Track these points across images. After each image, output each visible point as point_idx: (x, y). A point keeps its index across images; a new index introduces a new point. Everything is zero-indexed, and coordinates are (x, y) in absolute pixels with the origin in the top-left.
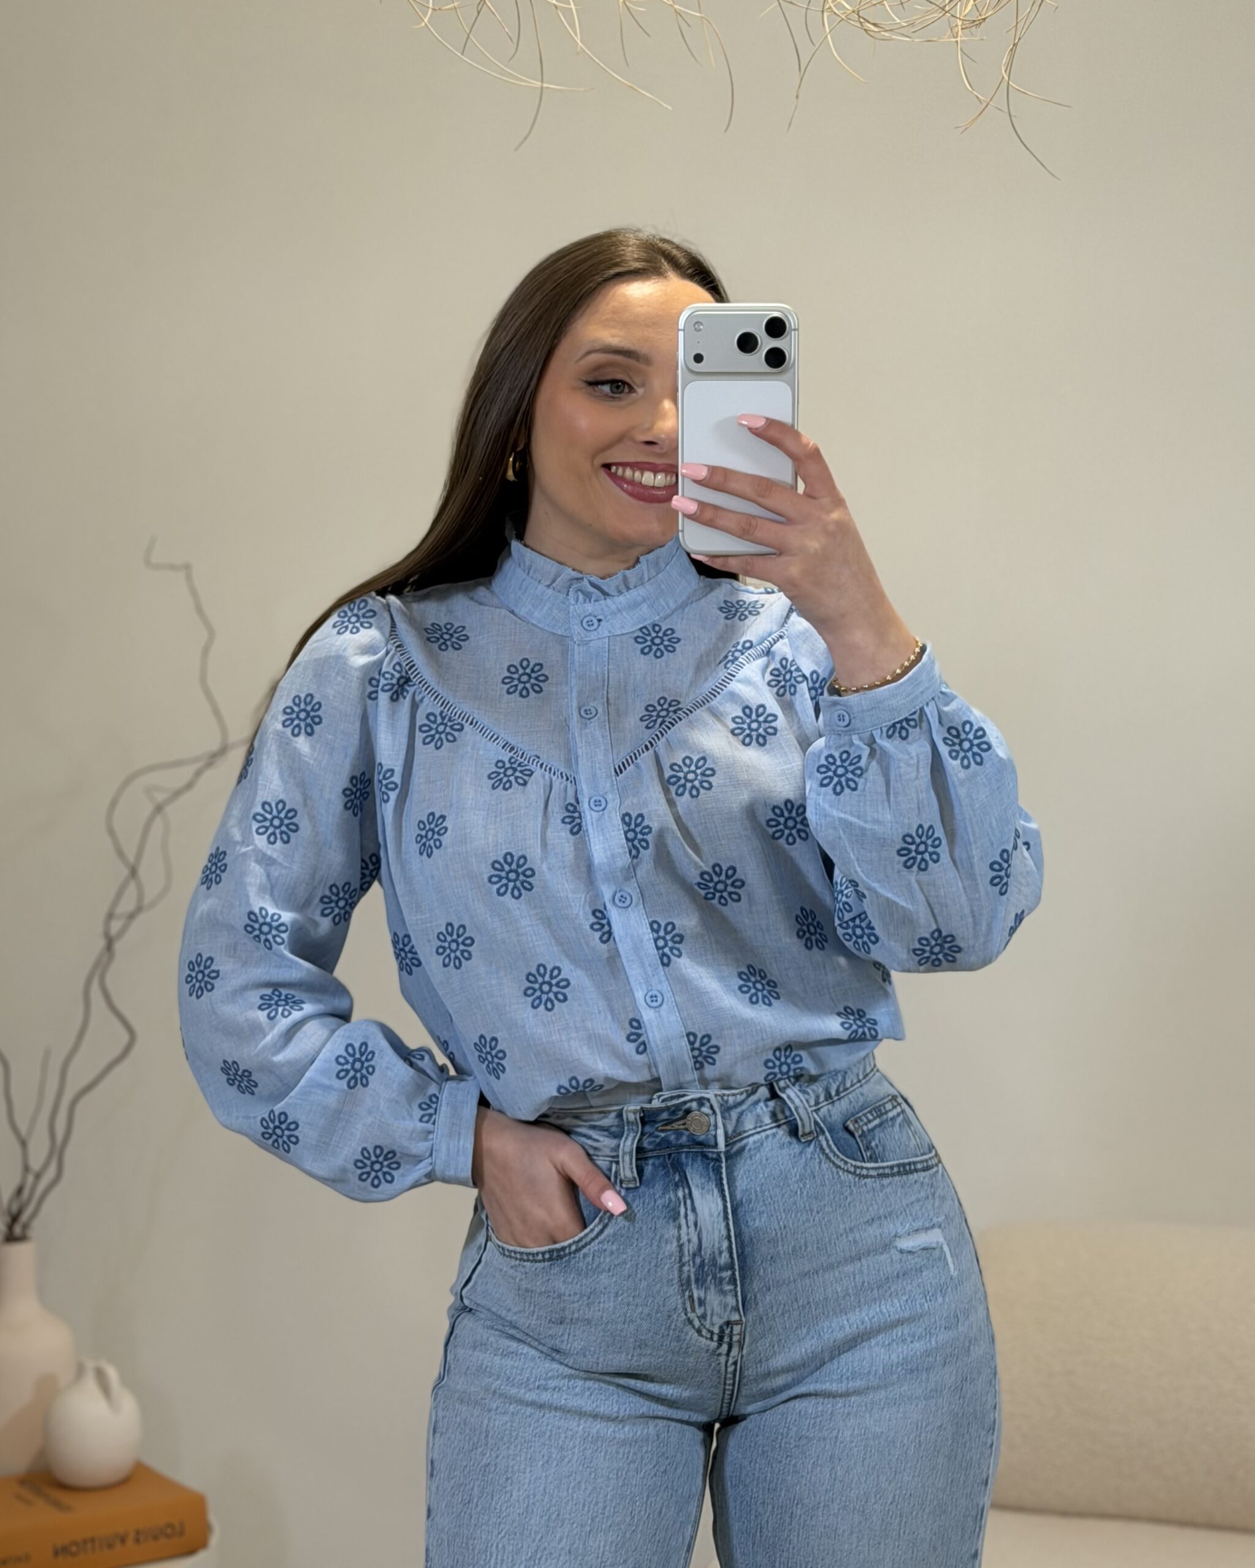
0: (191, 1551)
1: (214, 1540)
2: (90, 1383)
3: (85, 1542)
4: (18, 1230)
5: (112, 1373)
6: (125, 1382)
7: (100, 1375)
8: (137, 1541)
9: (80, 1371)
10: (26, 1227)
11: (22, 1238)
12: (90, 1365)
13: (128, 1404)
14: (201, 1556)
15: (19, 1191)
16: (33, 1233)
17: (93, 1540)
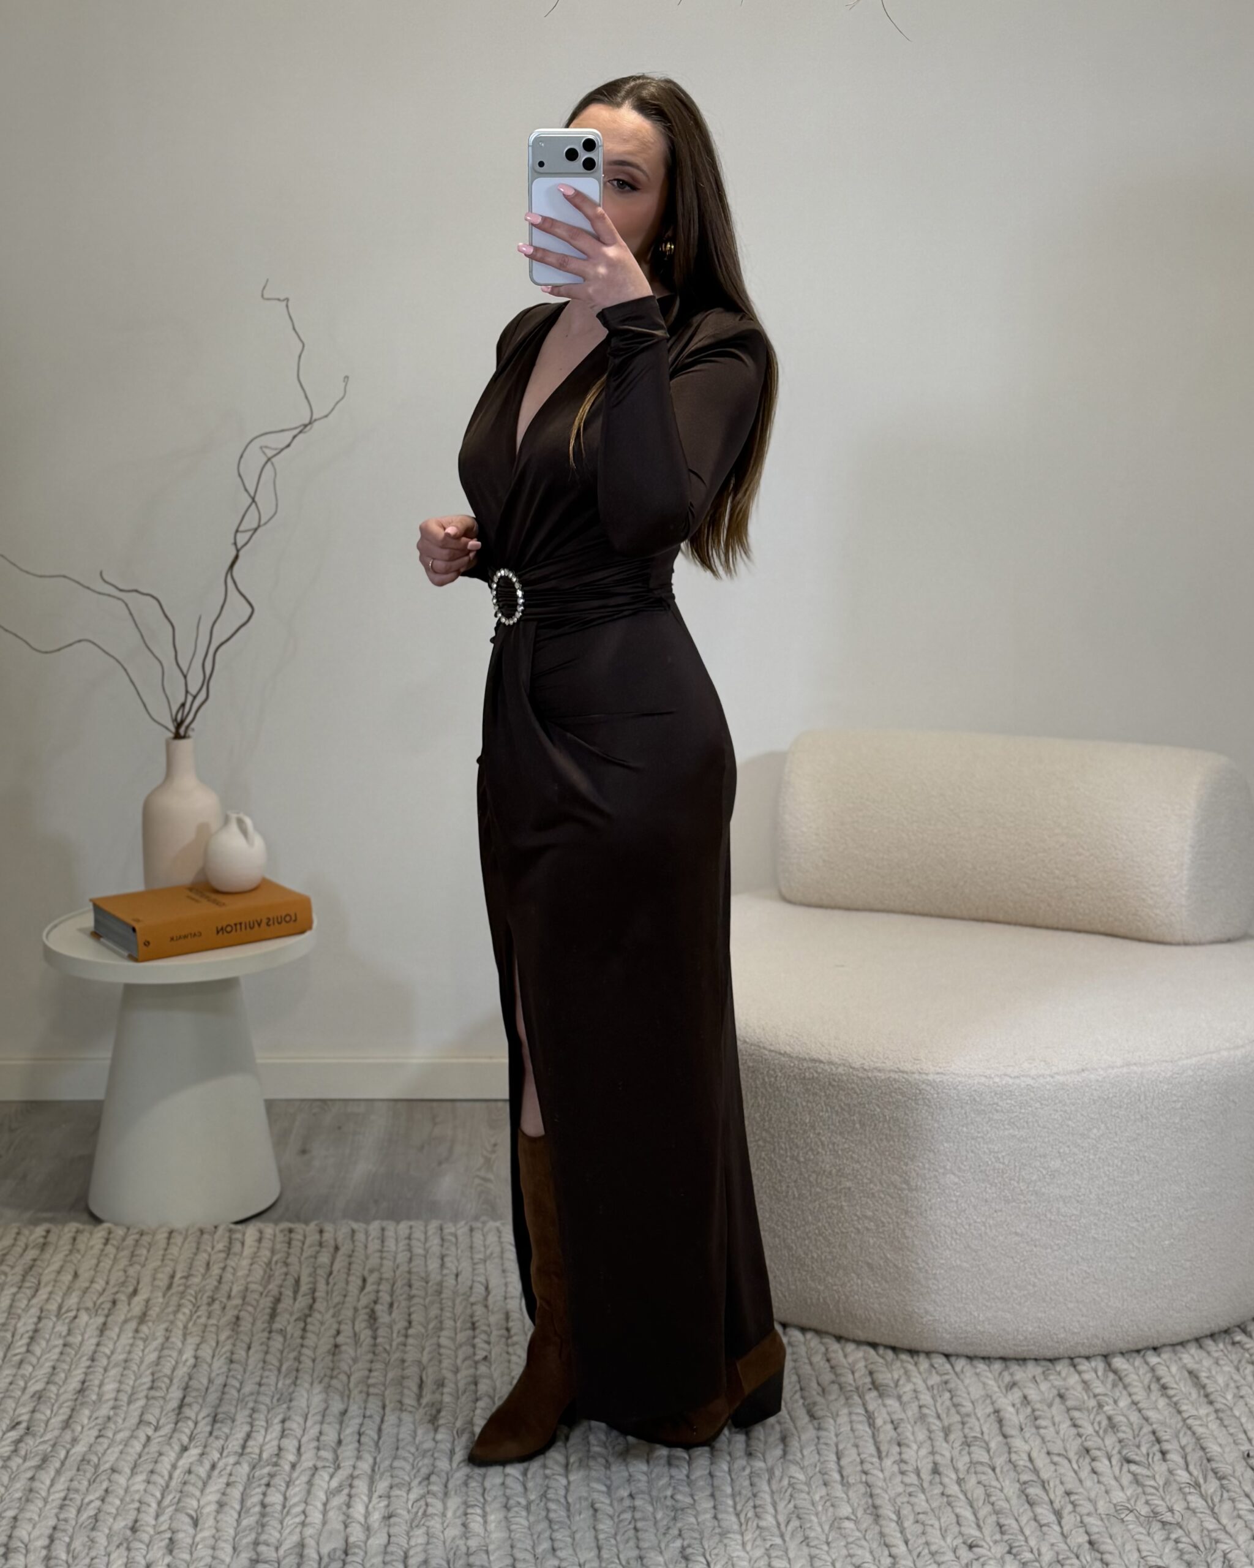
0: (302, 932)
1: (315, 924)
2: (234, 827)
3: (236, 925)
4: (182, 731)
5: (248, 822)
6: (256, 828)
7: (240, 822)
8: (268, 925)
9: (226, 820)
10: (187, 727)
11: (184, 737)
12: (233, 816)
13: (258, 842)
14: (308, 934)
15: (183, 705)
16: (190, 733)
17: (241, 924)
